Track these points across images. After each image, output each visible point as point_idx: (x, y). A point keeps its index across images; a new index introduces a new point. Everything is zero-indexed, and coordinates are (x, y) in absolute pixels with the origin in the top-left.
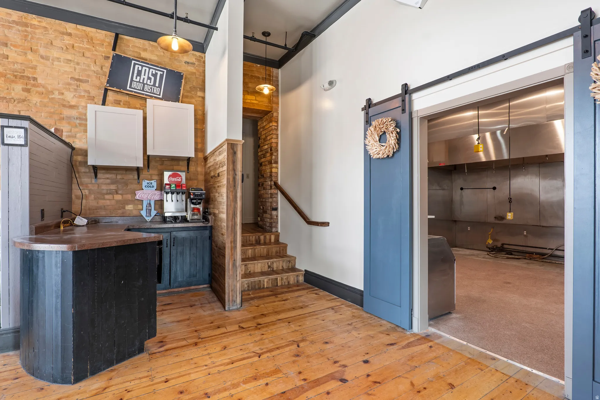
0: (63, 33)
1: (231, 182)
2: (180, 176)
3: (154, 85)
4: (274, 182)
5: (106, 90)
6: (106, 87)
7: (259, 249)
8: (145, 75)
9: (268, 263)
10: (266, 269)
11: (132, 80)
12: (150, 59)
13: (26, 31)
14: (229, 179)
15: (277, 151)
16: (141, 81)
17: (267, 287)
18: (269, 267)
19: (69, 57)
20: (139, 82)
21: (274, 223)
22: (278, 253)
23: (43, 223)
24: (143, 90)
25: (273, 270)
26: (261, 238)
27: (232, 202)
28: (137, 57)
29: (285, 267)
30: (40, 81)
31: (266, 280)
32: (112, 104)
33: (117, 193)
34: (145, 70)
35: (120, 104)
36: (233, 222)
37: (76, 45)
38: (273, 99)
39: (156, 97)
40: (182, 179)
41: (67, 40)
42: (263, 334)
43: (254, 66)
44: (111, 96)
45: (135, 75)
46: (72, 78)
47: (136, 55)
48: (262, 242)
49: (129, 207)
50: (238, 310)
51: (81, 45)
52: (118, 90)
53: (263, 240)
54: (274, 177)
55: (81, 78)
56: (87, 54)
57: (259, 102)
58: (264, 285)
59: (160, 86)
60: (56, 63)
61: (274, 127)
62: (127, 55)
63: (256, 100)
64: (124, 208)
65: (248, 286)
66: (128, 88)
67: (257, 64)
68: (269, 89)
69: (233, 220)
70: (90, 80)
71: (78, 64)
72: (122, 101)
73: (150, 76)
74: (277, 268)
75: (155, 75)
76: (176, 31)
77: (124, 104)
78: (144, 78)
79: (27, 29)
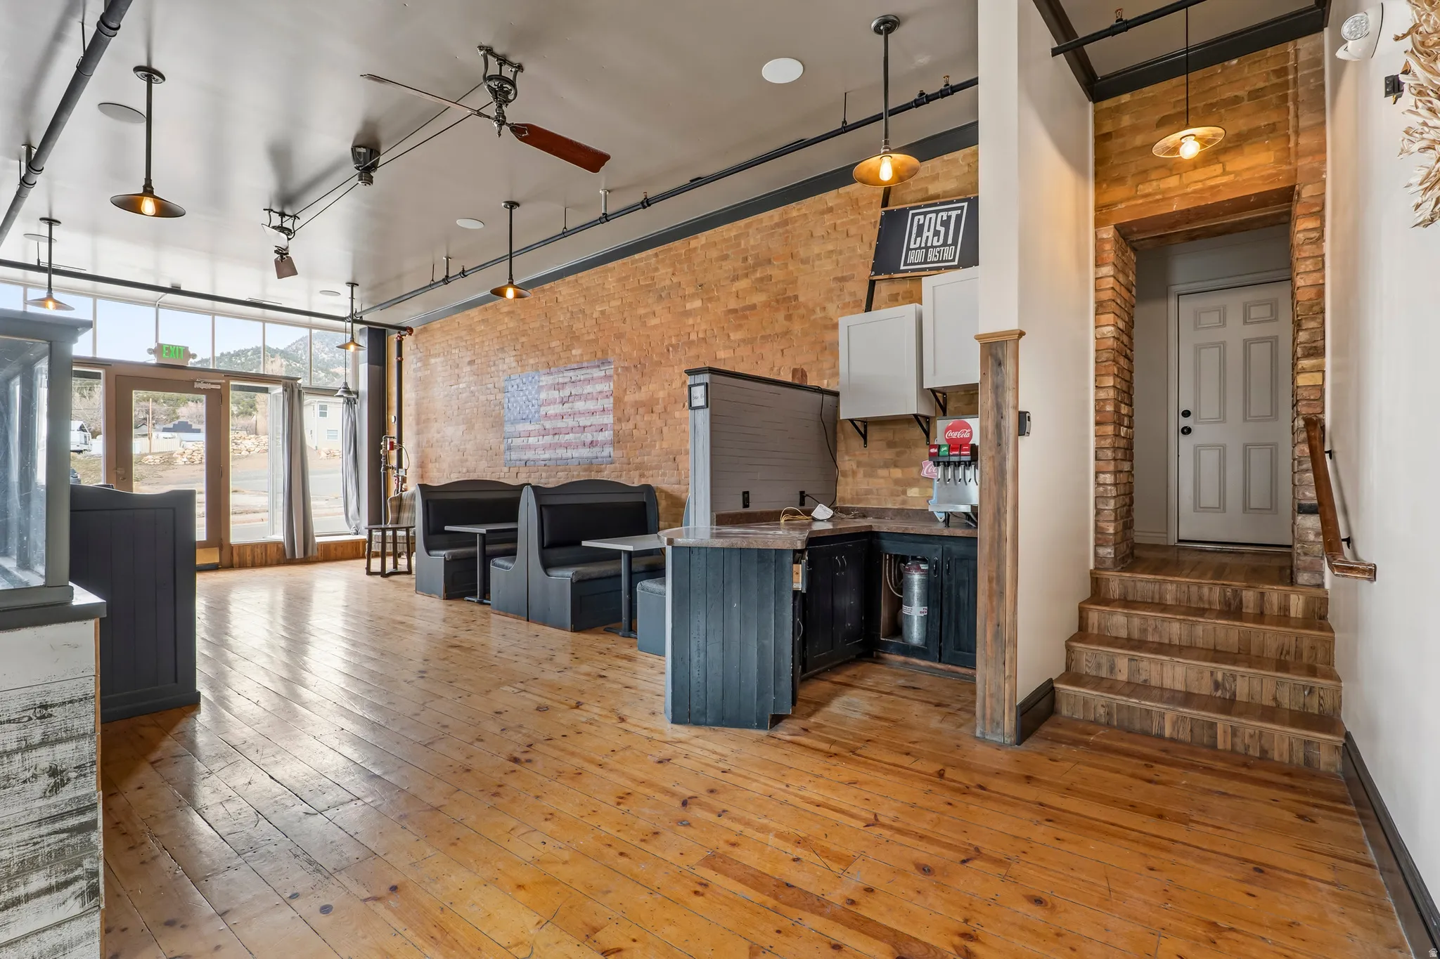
0: (823, 213)
1: (990, 436)
2: (968, 427)
3: (945, 244)
4: (1304, 419)
5: (872, 284)
6: (871, 278)
7: (1210, 627)
8: (929, 231)
9: (1212, 673)
10: (1205, 688)
11: (908, 249)
12: (944, 192)
13: (787, 232)
14: (986, 428)
15: (1323, 311)
16: (923, 245)
17: (1176, 737)
18: (1217, 685)
19: (830, 247)
20: (920, 248)
21: (1306, 554)
22: (1288, 653)
23: (746, 510)
24: (926, 262)
25: (1233, 700)
26: (1244, 599)
27: (992, 483)
28: (923, 200)
29: (1286, 703)
30: (801, 299)
31: (1169, 717)
32: (886, 303)
33: (896, 466)
34: (931, 218)
35: (897, 300)
36: (997, 533)
37: (839, 222)
38: (1297, 144)
39: (947, 268)
40: (971, 433)
41: (828, 220)
42: (950, 804)
43: (1217, 74)
44: (883, 290)
45: (914, 236)
46: (834, 279)
47: (920, 196)
48: (1250, 611)
49: (913, 492)
50: (1000, 746)
51: (844, 220)
52: (887, 276)
53: (1251, 605)
54: (1305, 402)
55: (845, 274)
56: (853, 231)
57: (1237, 173)
58: (1162, 728)
59: (955, 243)
60: (817, 263)
61: (1305, 233)
62: (906, 203)
63: (1225, 173)
64: (904, 493)
65: (1109, 714)
66: (902, 268)
67: (1226, 63)
68: (1198, 139)
69: (997, 527)
70: (855, 273)
71: (841, 253)
72: (901, 292)
73: (938, 228)
74: (1250, 695)
75: (946, 224)
76: (886, 143)
77: (903, 298)
78: (928, 237)
79: (787, 228)
